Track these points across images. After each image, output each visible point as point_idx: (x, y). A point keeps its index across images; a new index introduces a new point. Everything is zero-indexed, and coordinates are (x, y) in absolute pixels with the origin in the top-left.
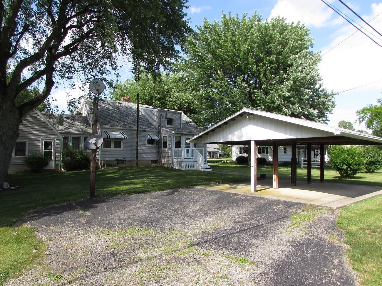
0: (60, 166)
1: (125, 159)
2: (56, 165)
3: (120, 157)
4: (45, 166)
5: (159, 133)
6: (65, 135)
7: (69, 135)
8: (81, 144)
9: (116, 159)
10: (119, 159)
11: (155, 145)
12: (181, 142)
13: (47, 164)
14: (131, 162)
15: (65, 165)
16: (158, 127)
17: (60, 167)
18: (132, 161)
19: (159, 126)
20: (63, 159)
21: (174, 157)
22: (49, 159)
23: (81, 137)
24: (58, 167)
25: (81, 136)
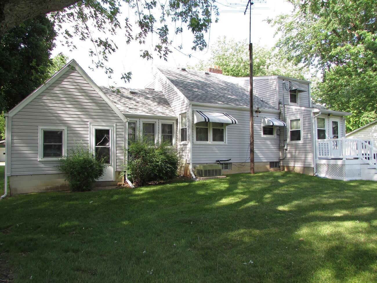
0: (125, 175)
1: (230, 160)
2: (118, 173)
3: (223, 157)
4: (96, 177)
5: (280, 116)
6: (132, 119)
7: (138, 120)
8: (157, 135)
9: (217, 161)
10: (221, 161)
11: (274, 136)
12: (326, 129)
13: (100, 172)
14: (241, 165)
15: (132, 174)
16: (277, 105)
17: (125, 178)
18: (243, 164)
19: (280, 103)
20: (130, 163)
21: (319, 156)
22: (103, 163)
23: (157, 123)
24: (121, 178)
25: (157, 121)
